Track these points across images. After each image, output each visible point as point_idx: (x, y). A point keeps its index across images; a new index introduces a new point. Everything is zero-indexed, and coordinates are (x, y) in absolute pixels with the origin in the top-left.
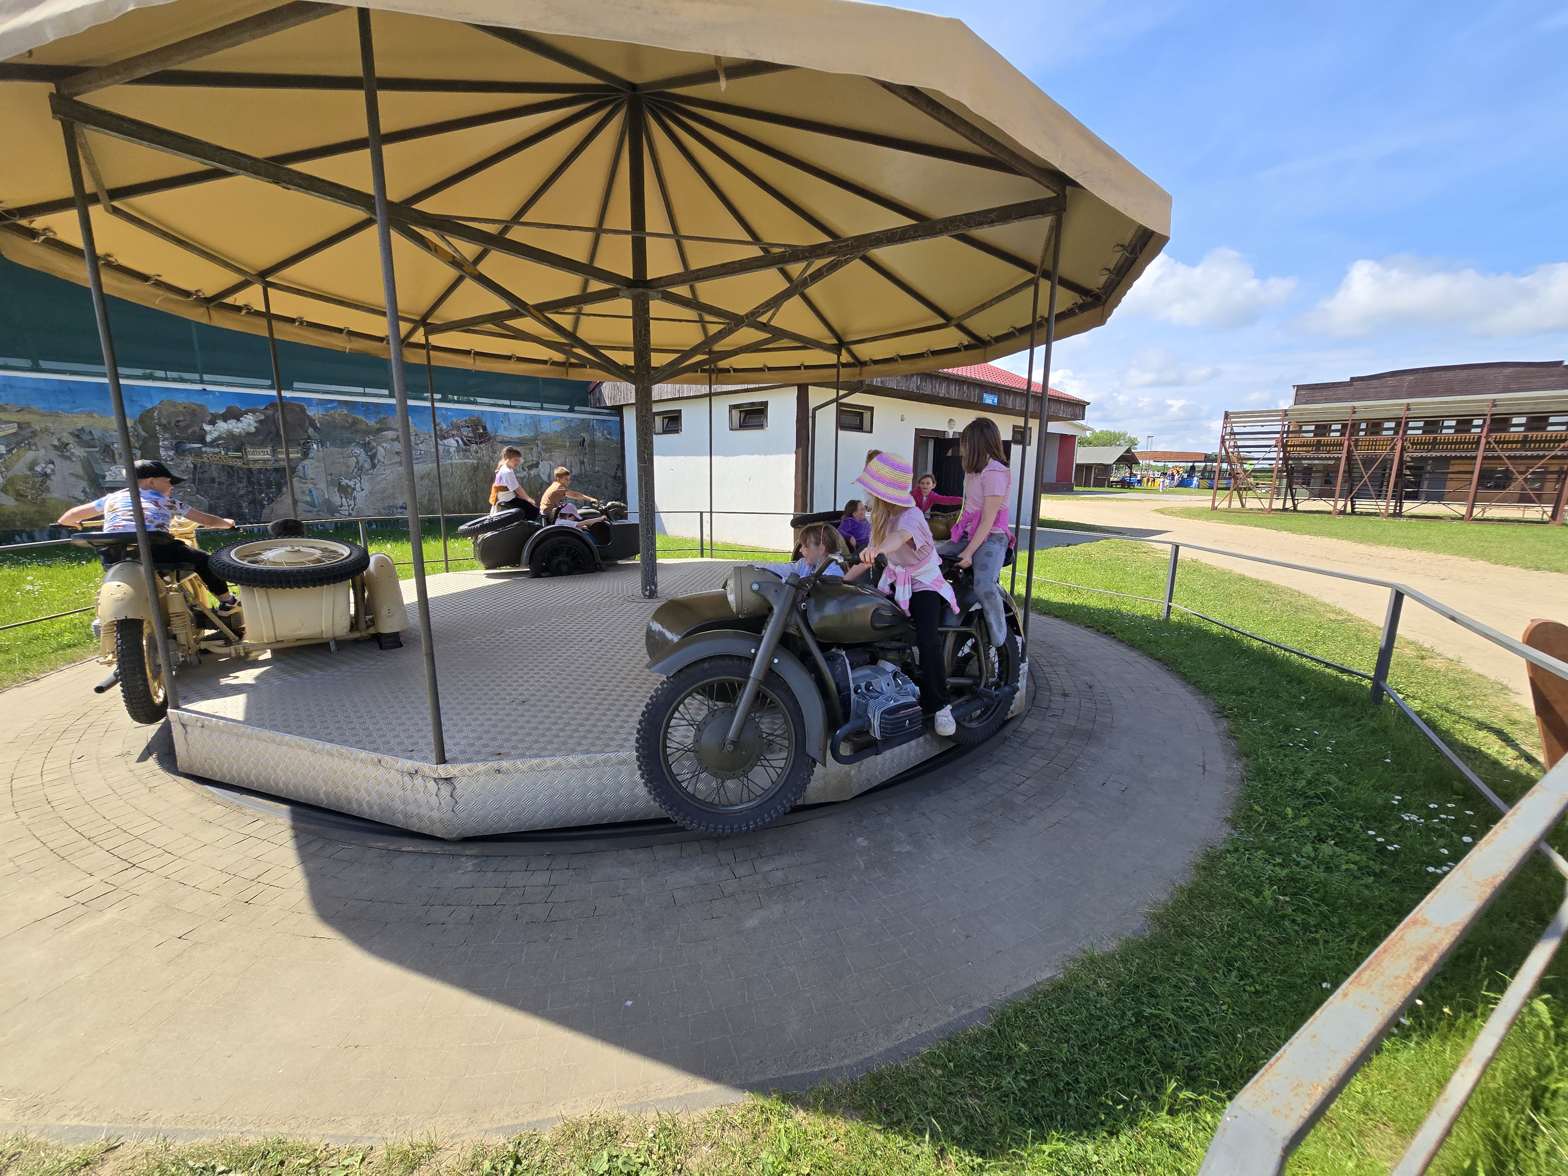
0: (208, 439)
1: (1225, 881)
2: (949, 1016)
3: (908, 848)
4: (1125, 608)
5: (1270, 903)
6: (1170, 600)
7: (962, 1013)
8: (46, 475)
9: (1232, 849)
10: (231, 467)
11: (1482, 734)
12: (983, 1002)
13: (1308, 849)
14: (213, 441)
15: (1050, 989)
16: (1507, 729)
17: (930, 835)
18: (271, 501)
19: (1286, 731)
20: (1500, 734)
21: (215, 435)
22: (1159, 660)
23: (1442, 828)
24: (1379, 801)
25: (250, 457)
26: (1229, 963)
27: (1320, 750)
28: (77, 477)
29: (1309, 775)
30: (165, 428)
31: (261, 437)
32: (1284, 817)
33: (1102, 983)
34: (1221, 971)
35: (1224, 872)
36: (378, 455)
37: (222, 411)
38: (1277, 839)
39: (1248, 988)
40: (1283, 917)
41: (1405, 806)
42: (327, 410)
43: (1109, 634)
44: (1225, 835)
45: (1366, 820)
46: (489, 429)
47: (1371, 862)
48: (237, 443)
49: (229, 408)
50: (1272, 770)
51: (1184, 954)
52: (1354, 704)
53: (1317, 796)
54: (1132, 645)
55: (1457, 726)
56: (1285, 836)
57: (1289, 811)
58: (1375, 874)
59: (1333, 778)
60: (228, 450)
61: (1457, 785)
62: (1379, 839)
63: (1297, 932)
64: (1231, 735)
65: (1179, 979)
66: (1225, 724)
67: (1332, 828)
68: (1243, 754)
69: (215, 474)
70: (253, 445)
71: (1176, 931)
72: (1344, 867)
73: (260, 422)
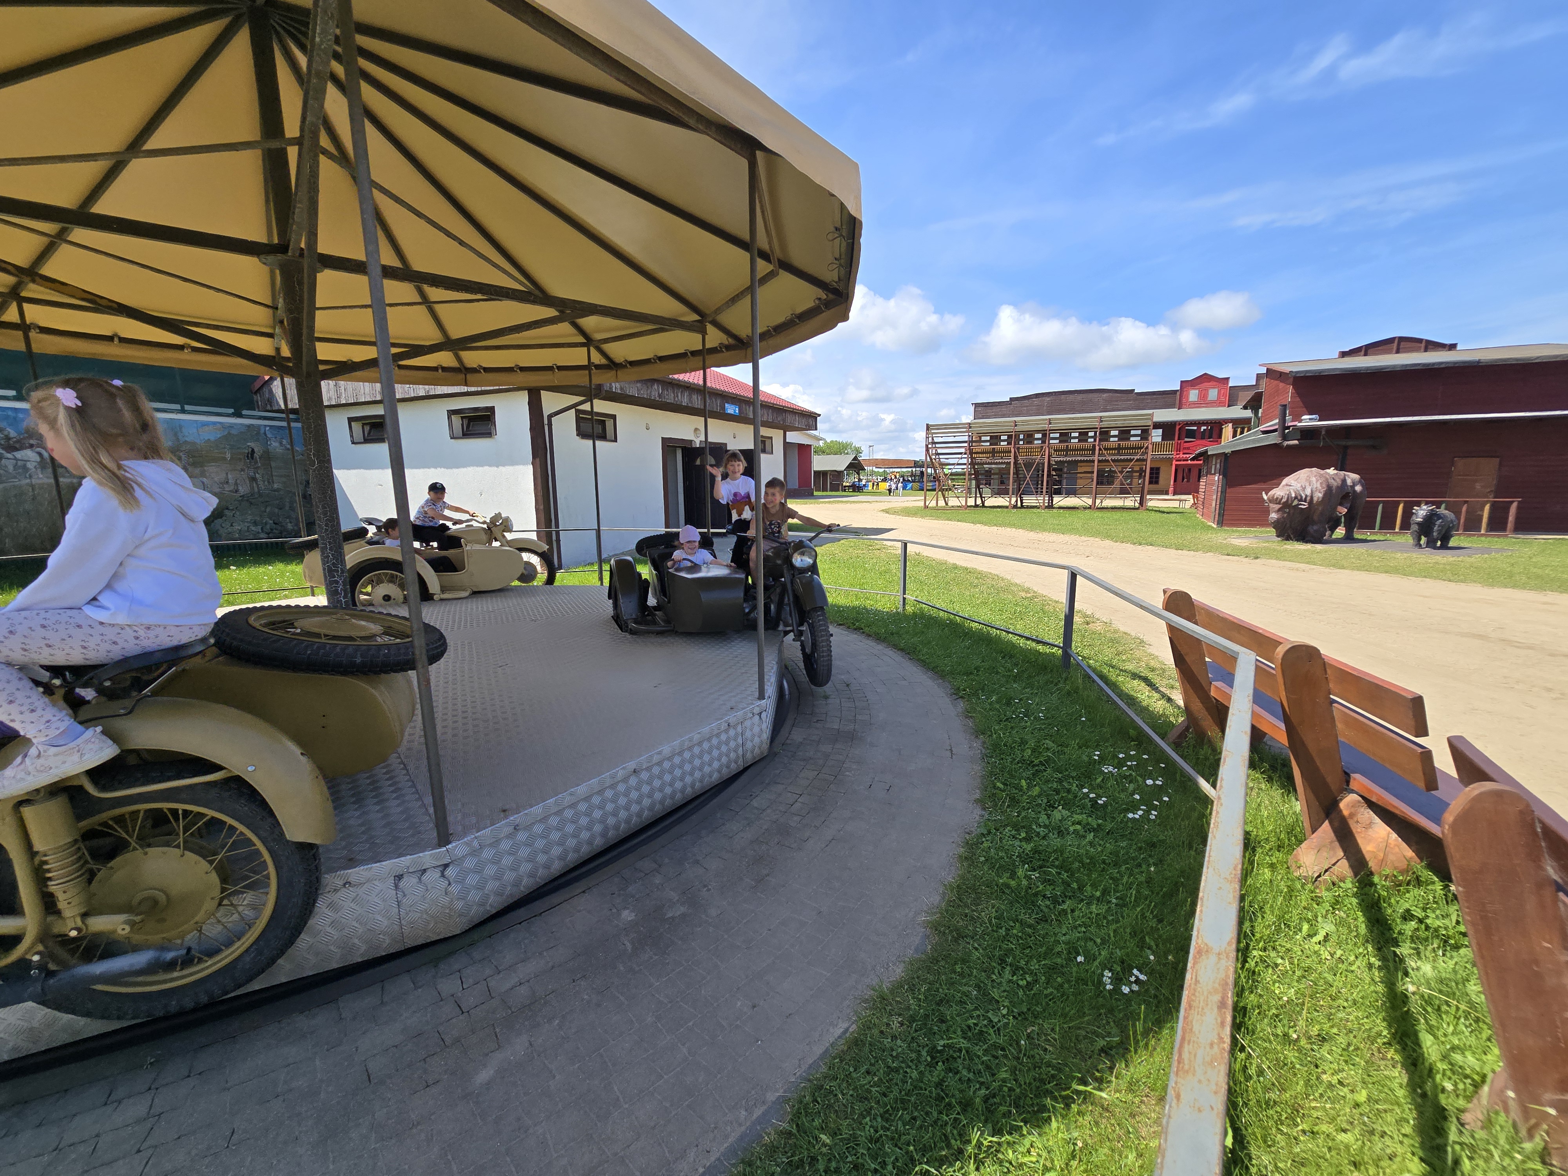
1: (986, 868)
2: (740, 1125)
3: (683, 909)
4: (869, 604)
5: (1025, 882)
6: (904, 593)
7: (755, 1116)
9: (985, 832)
11: (1136, 682)
12: (777, 1090)
13: (1043, 818)
15: (846, 1048)
16: (1150, 675)
17: (705, 886)
19: (1008, 704)
20: (1146, 680)
22: (902, 650)
23: (1131, 775)
24: (1086, 759)
26: (1002, 961)
27: (1035, 718)
29: (1032, 743)
32: (1020, 789)
33: (895, 1025)
34: (996, 971)
35: (983, 859)
38: (1019, 813)
39: (1021, 983)
40: (1036, 895)
41: (1103, 760)
43: (858, 629)
44: (977, 818)
45: (1078, 778)
47: (1090, 819)
50: (1005, 745)
51: (964, 961)
52: (1051, 671)
53: (1041, 763)
54: (879, 638)
55: (1120, 679)
56: (1023, 808)
57: (1023, 783)
58: (1094, 830)
59: (1049, 743)
61: (1132, 732)
62: (1092, 796)
63: (1047, 907)
64: (967, 714)
65: (964, 993)
66: (961, 705)
67: (1057, 792)
68: (979, 732)
71: (953, 937)
72: (1071, 829)
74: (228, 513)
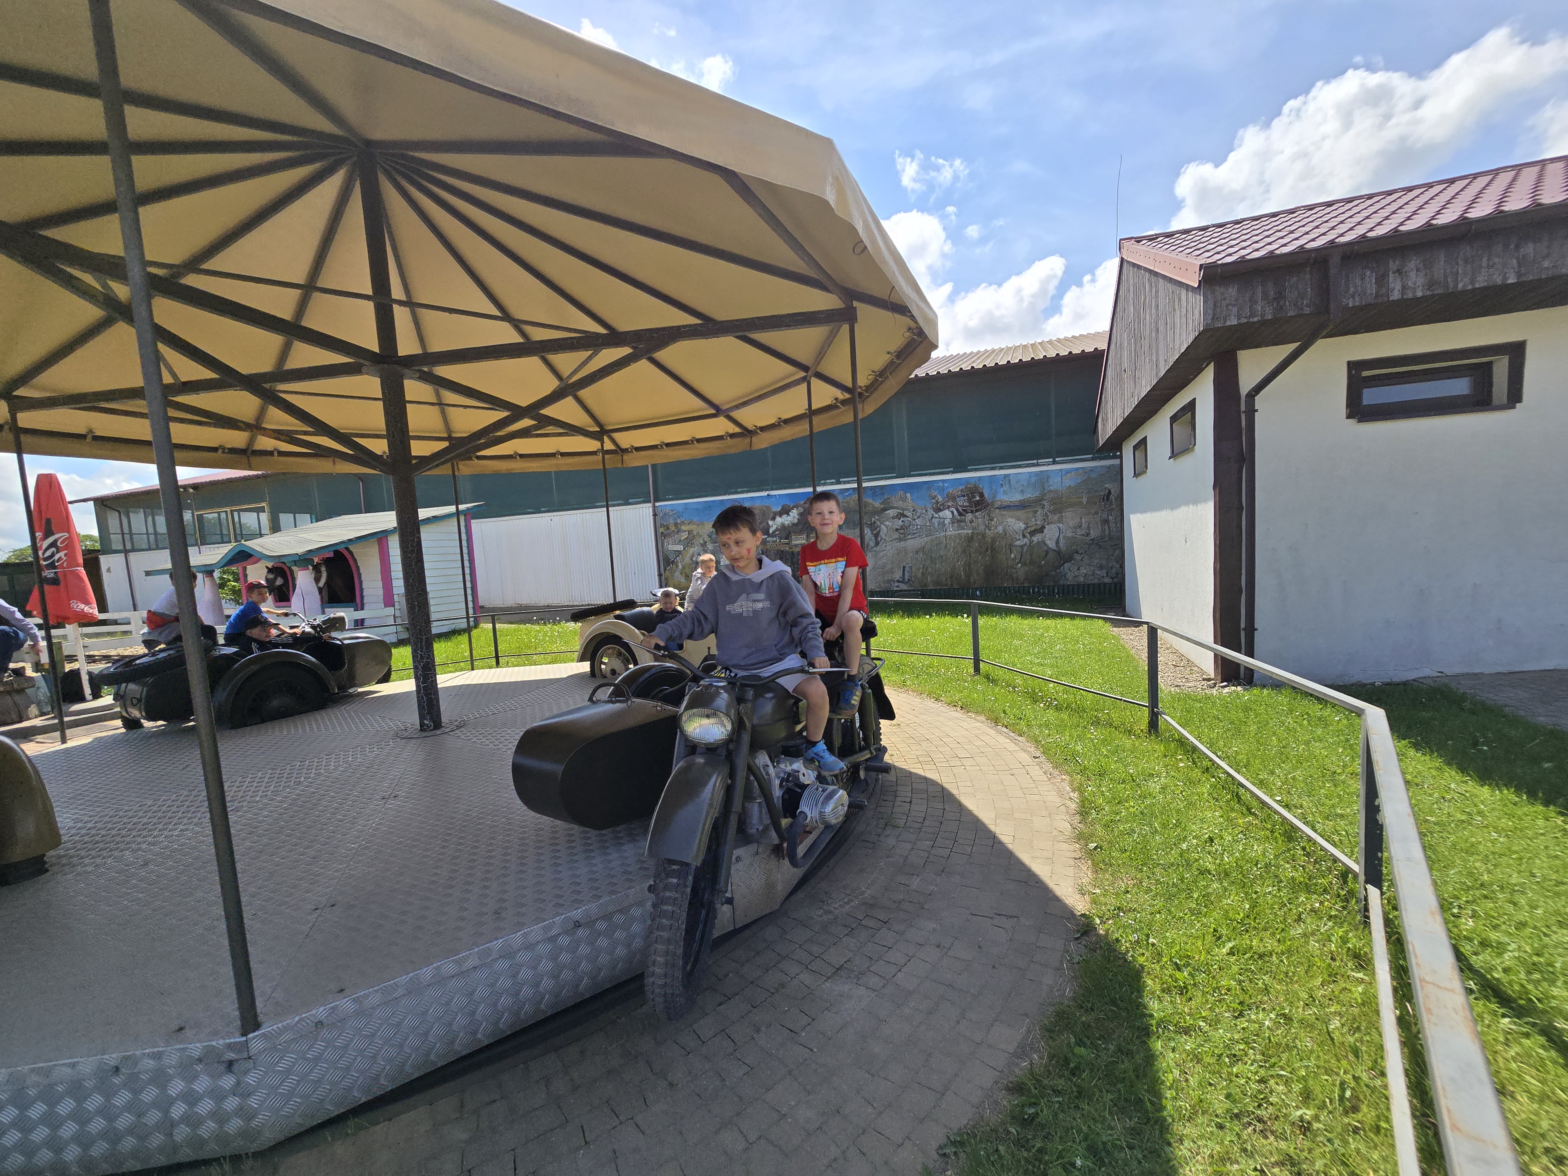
0: (771, 532)
10: (782, 551)
14: (774, 532)
21: (774, 527)
25: (794, 543)
31: (800, 527)
36: (881, 533)
37: (778, 510)
46: (986, 496)
48: (787, 532)
49: (783, 507)
60: (781, 538)
70: (796, 534)
73: (801, 514)
74: (1078, 557)
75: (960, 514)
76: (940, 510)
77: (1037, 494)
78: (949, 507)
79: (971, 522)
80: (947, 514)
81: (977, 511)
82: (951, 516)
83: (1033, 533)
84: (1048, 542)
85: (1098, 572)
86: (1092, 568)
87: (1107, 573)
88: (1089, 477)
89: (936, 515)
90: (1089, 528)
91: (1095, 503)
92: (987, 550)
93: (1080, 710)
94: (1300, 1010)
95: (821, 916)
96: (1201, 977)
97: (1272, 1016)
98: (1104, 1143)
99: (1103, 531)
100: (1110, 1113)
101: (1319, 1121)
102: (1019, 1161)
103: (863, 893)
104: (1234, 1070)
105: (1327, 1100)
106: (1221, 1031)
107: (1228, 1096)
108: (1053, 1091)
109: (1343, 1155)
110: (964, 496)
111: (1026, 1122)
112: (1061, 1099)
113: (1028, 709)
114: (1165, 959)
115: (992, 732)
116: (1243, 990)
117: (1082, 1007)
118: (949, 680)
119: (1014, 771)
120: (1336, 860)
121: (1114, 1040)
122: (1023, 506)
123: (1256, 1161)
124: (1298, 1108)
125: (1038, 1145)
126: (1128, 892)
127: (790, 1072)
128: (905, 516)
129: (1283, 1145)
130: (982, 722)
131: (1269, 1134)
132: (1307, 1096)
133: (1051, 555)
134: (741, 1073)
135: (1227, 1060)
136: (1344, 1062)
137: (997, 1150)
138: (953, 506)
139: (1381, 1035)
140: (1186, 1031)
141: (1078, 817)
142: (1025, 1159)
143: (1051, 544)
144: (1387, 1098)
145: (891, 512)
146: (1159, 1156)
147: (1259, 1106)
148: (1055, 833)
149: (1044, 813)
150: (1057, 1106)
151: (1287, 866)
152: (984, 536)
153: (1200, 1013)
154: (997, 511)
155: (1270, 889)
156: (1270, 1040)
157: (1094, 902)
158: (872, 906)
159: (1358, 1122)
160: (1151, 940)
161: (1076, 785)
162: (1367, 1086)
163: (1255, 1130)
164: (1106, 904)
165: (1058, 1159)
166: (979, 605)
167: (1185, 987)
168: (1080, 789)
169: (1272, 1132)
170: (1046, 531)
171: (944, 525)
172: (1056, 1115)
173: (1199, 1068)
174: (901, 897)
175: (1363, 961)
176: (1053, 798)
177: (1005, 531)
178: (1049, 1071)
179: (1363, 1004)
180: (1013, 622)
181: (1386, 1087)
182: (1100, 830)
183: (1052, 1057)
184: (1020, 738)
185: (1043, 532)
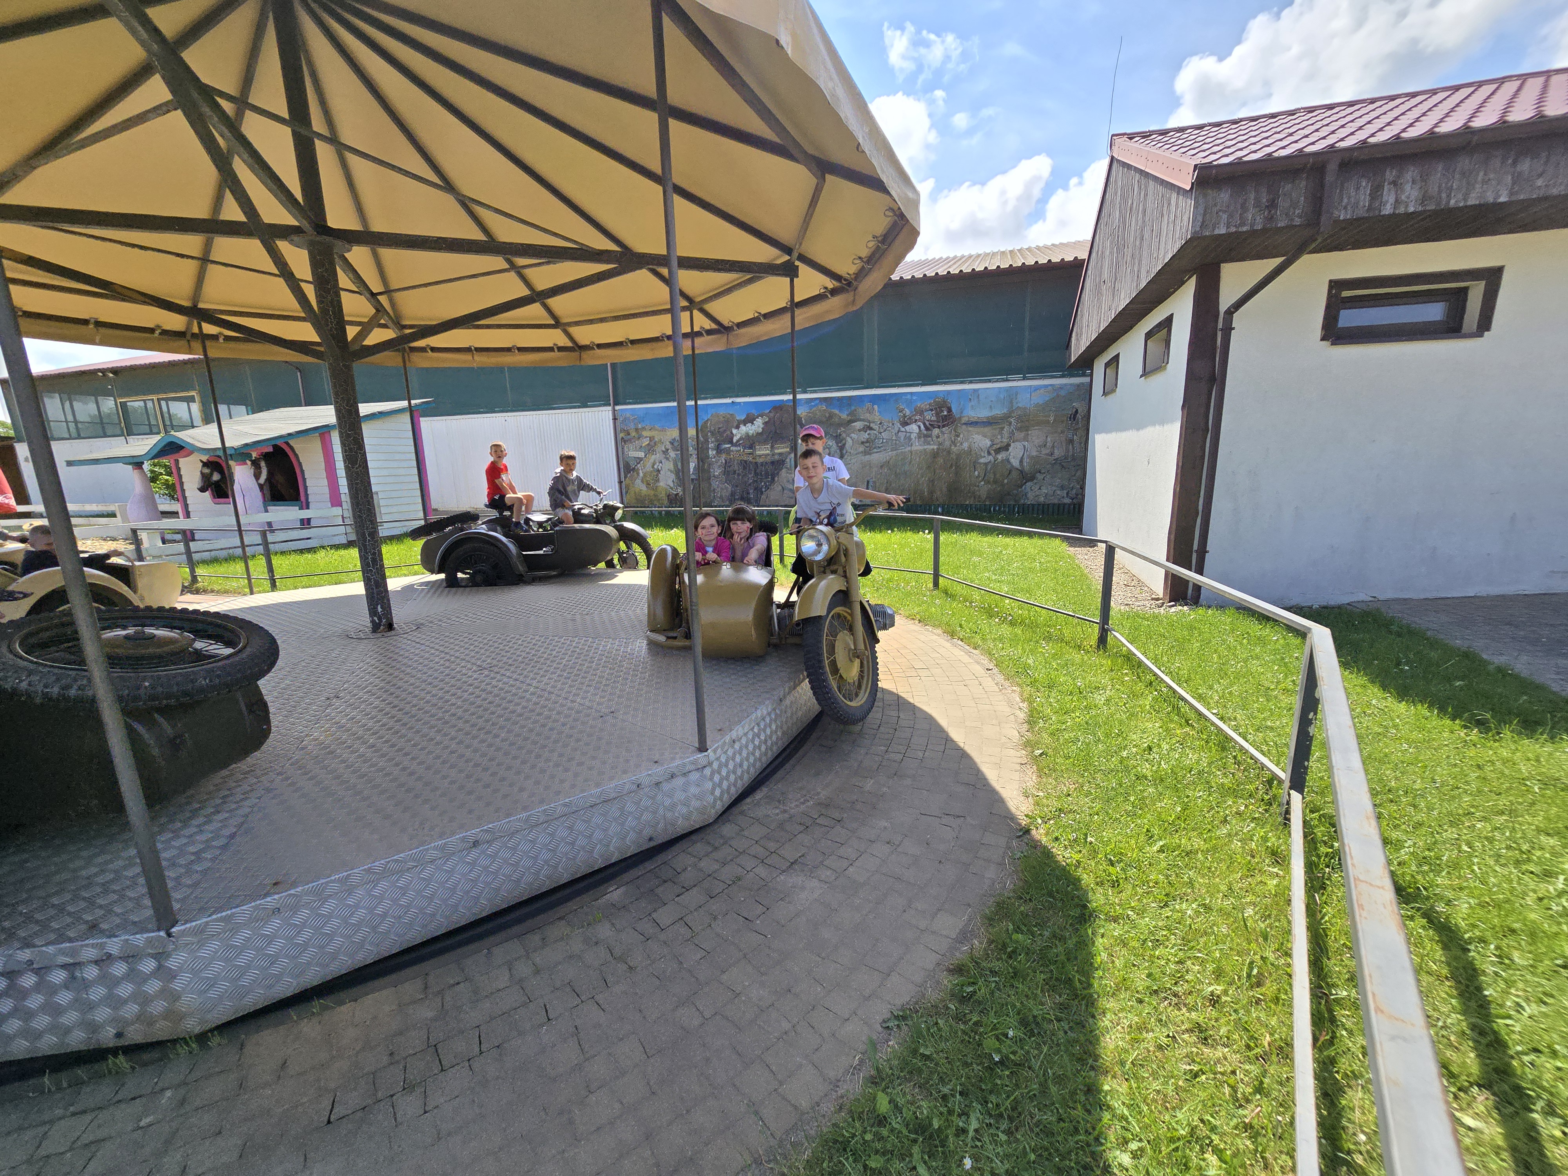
0: (735, 440)
8: (659, 471)
10: (746, 462)
14: (738, 441)
18: (767, 488)
21: (738, 437)
25: (758, 453)
28: (671, 471)
30: (713, 433)
31: (765, 436)
36: (847, 446)
37: (743, 418)
42: (811, 407)
46: (953, 410)
48: (750, 442)
49: (748, 415)
60: (745, 448)
69: (736, 468)
70: (760, 443)
73: (765, 423)
74: (1040, 477)
75: (927, 429)
76: (907, 424)
77: (1005, 411)
78: (916, 421)
79: (938, 437)
80: (914, 428)
81: (944, 426)
82: (917, 431)
83: (998, 451)
84: (1012, 460)
85: (1059, 492)
86: (1054, 488)
87: (1067, 494)
88: (1058, 396)
89: (903, 429)
90: (1053, 447)
91: (1062, 422)
92: (951, 466)
93: (1032, 626)
94: (1219, 901)
95: (777, 814)
96: (1132, 872)
97: (1194, 906)
98: (1035, 1017)
99: (1067, 451)
100: (1042, 991)
101: (1227, 995)
102: (956, 1033)
103: (818, 794)
104: (1157, 953)
105: (1236, 977)
106: (1147, 919)
107: (1149, 975)
108: (991, 972)
109: (1246, 1022)
110: (932, 410)
111: (964, 999)
112: (997, 979)
113: (984, 623)
114: (1100, 856)
115: (948, 645)
116: (1170, 883)
117: (1022, 898)
118: (908, 594)
119: (967, 682)
120: (1263, 767)
121: (1049, 927)
122: (990, 422)
123: (1169, 1029)
124: (1210, 984)
125: (975, 1019)
126: (1069, 795)
127: (745, 956)
128: (871, 429)
129: (1194, 1015)
130: (939, 635)
131: (1182, 1006)
132: (1219, 974)
133: (1015, 474)
134: (699, 956)
135: (1150, 944)
136: (1253, 945)
137: (937, 1023)
138: (920, 420)
139: (1289, 922)
140: (1115, 920)
141: (1026, 726)
142: (964, 1032)
143: (1015, 463)
144: (1290, 976)
145: (858, 425)
146: (1084, 1027)
147: (1176, 984)
148: (1004, 740)
149: (994, 722)
150: (993, 985)
151: (1219, 773)
152: (949, 452)
153: (1130, 904)
154: (964, 427)
155: (1201, 793)
156: (1191, 928)
157: (1037, 804)
158: (827, 806)
159: (1261, 994)
160: (1089, 839)
161: (1026, 695)
162: (1272, 964)
163: (1170, 1004)
164: (1048, 806)
165: (992, 1030)
166: (942, 520)
167: (1117, 881)
168: (1030, 700)
169: (1185, 1005)
170: (1011, 449)
171: (910, 439)
172: (992, 993)
173: (1124, 951)
174: (855, 797)
175: (1279, 858)
176: (1003, 708)
177: (970, 447)
178: (988, 954)
179: (1276, 896)
180: (974, 540)
181: (1289, 965)
182: (1046, 738)
183: (990, 942)
184: (974, 651)
185: (1008, 450)
